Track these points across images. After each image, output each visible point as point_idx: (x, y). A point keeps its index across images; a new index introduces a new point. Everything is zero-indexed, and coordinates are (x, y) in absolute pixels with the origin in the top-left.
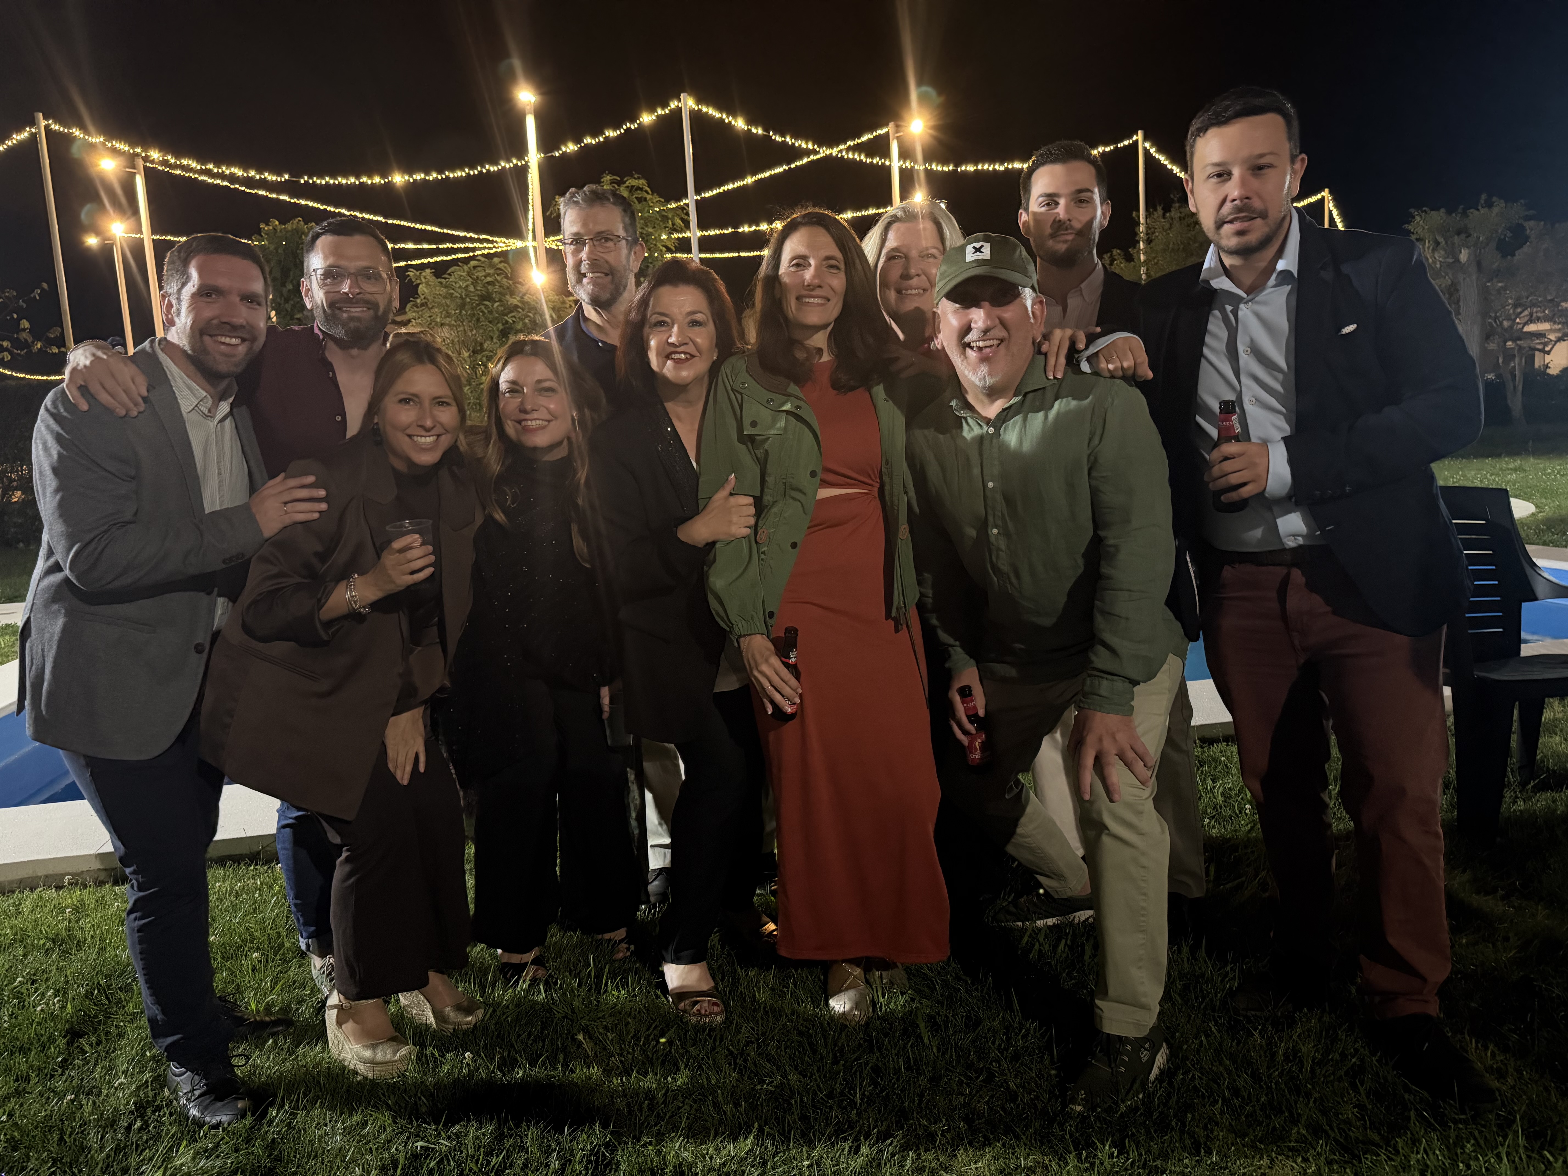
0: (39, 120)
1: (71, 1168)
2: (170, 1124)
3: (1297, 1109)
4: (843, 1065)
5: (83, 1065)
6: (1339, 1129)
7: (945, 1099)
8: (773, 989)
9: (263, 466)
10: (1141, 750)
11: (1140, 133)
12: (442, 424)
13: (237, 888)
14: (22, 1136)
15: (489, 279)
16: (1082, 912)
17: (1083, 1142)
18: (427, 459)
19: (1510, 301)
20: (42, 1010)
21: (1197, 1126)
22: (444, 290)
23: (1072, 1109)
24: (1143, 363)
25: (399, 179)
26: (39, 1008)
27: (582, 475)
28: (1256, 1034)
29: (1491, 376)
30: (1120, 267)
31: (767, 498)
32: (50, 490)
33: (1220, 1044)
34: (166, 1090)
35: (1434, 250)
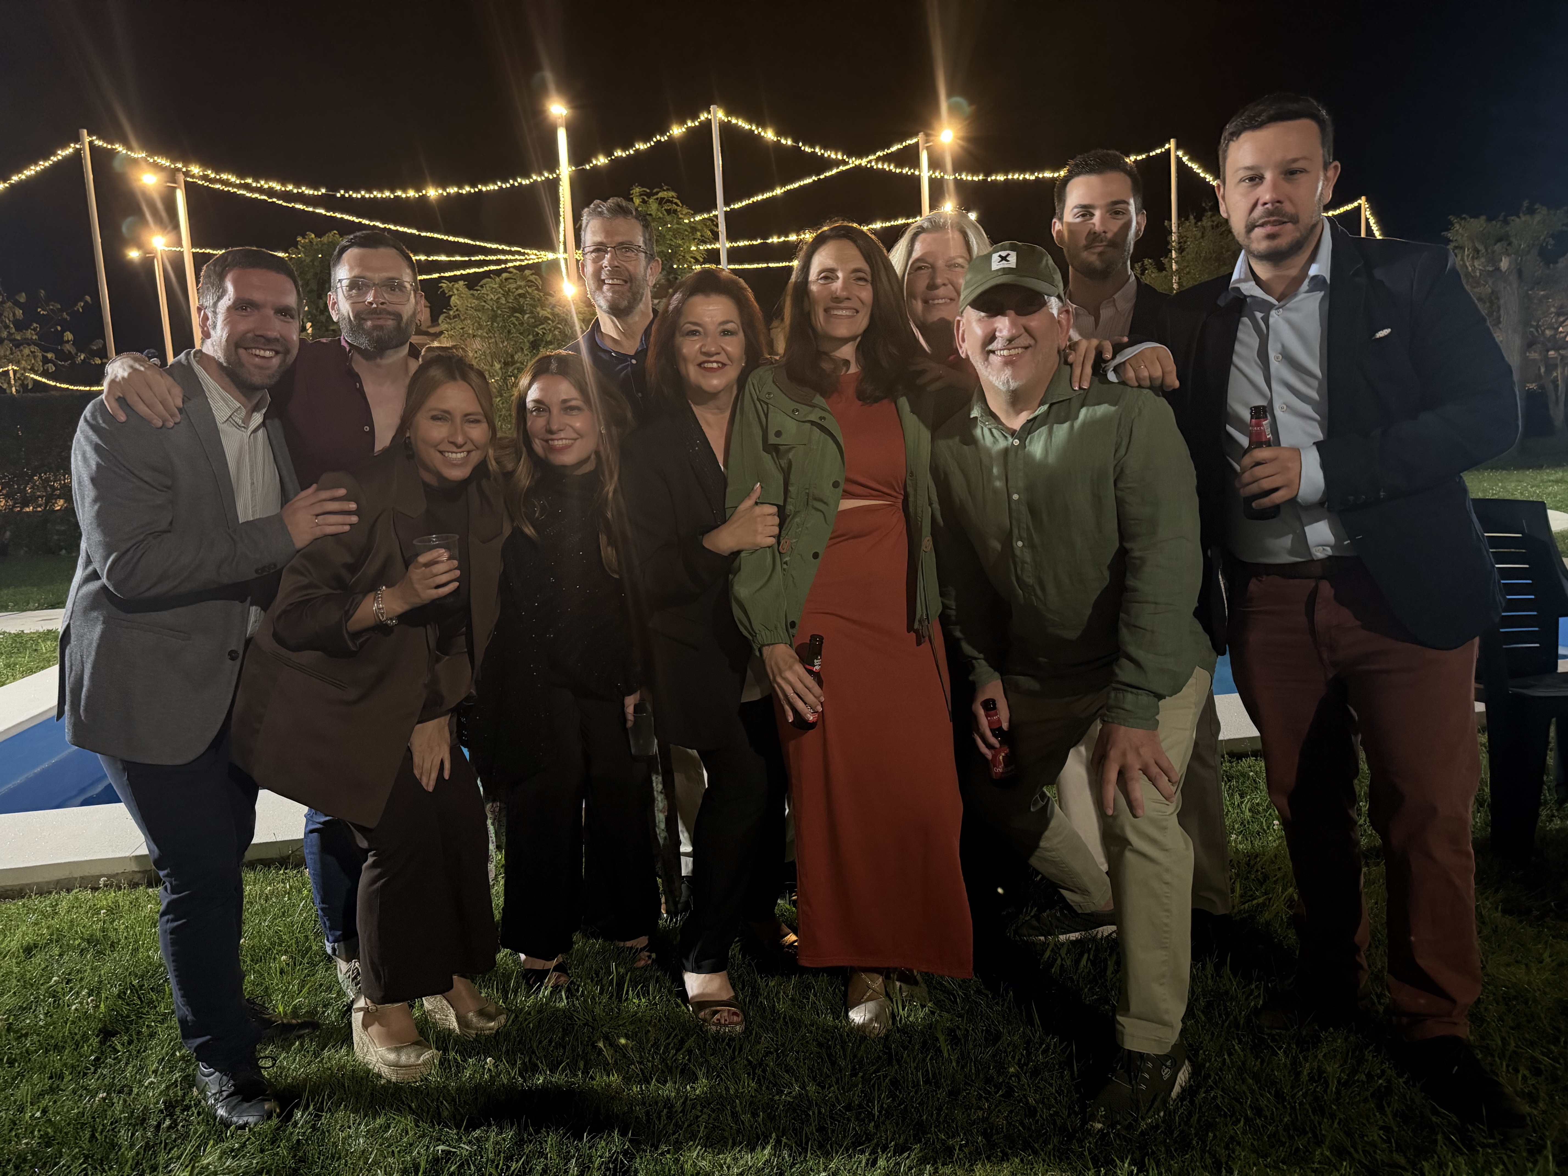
0: (83, 136)
1: (101, 1164)
2: (198, 1123)
3: (1321, 1130)
4: (862, 1077)
5: (115, 1064)
6: (1364, 1151)
7: (963, 1113)
8: (793, 1000)
9: (294, 477)
10: (1165, 765)
11: (1173, 141)
12: (472, 441)
13: (267, 891)
14: (55, 1132)
15: (520, 291)
16: (1105, 927)
17: (1102, 1160)
18: (457, 474)
19: (1553, 310)
20: (76, 1009)
21: (1218, 1145)
22: (476, 302)
23: (1092, 1126)
24: (1171, 372)
25: (432, 193)
26: (74, 1007)
27: (610, 489)
28: (1281, 1053)
29: (1533, 386)
30: (1151, 277)
31: (790, 508)
32: (88, 501)
33: (1244, 1063)
34: (195, 1089)
35: (1473, 258)
